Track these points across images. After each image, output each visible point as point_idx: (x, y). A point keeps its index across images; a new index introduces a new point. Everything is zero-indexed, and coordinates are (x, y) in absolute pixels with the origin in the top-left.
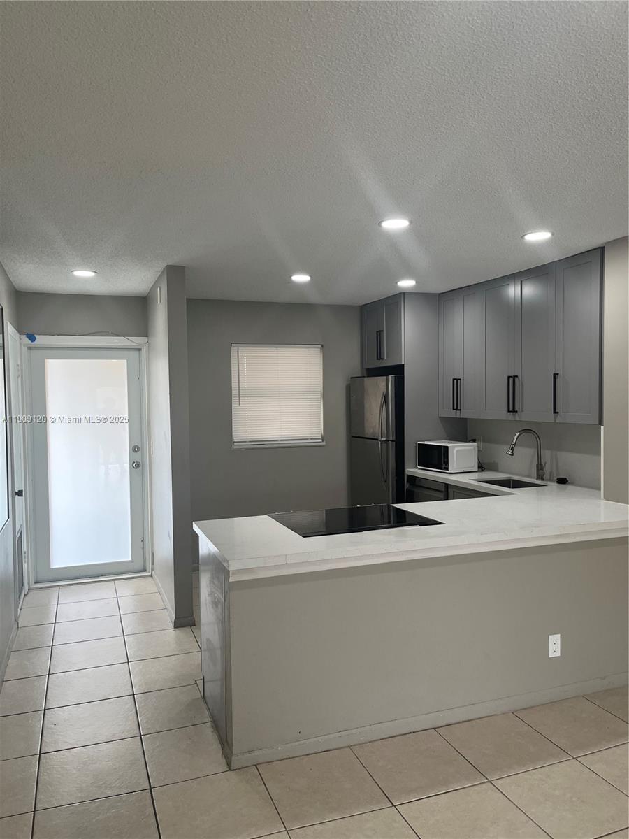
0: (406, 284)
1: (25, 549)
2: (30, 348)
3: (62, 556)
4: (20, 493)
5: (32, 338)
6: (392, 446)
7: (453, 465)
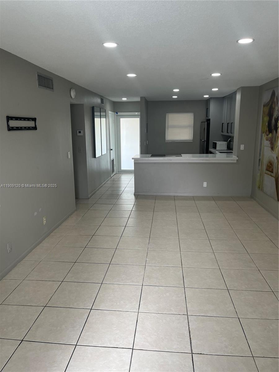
2: (117, 116)
3: (123, 168)
5: (117, 113)
7: (218, 148)
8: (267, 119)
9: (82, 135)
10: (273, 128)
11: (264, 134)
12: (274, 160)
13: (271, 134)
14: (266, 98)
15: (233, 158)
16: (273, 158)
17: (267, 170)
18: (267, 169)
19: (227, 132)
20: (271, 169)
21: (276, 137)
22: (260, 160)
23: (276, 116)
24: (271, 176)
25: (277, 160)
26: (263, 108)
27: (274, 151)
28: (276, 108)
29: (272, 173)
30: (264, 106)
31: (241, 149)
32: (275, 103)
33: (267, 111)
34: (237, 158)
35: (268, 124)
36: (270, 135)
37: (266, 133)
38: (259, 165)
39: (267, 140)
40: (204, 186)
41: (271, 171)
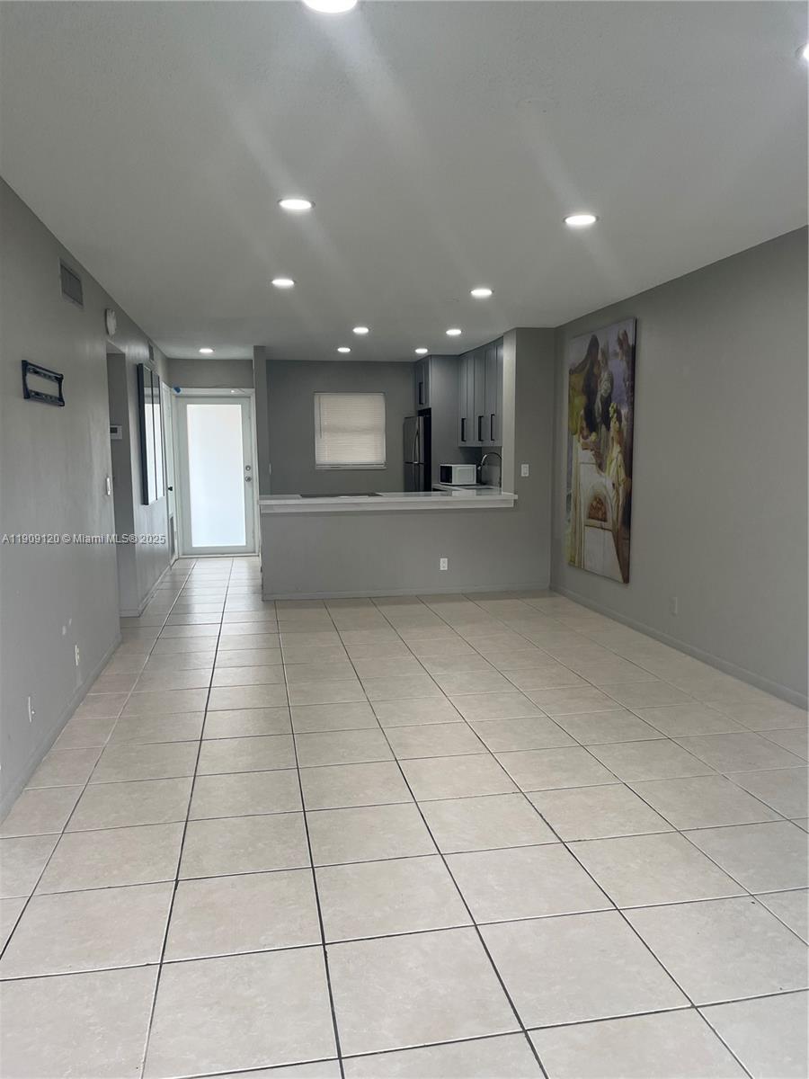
0: (422, 351)
1: (175, 530)
2: (177, 397)
3: (200, 539)
4: (171, 489)
5: (178, 390)
6: (422, 467)
7: (456, 479)
8: (580, 401)
9: (121, 438)
10: (598, 420)
11: (575, 437)
12: (607, 492)
13: (594, 434)
14: (575, 353)
15: (503, 496)
16: (605, 487)
17: (590, 517)
18: (590, 514)
19: (480, 440)
20: (600, 513)
21: (608, 441)
22: (569, 497)
23: (605, 393)
24: (602, 528)
25: (615, 492)
26: (570, 378)
27: (604, 472)
28: (602, 375)
29: (605, 520)
30: (571, 372)
31: (523, 475)
32: (600, 365)
33: (582, 383)
34: (516, 497)
35: (586, 413)
36: (593, 437)
37: (581, 432)
38: (568, 509)
39: (586, 449)
40: (442, 569)
41: (600, 517)
